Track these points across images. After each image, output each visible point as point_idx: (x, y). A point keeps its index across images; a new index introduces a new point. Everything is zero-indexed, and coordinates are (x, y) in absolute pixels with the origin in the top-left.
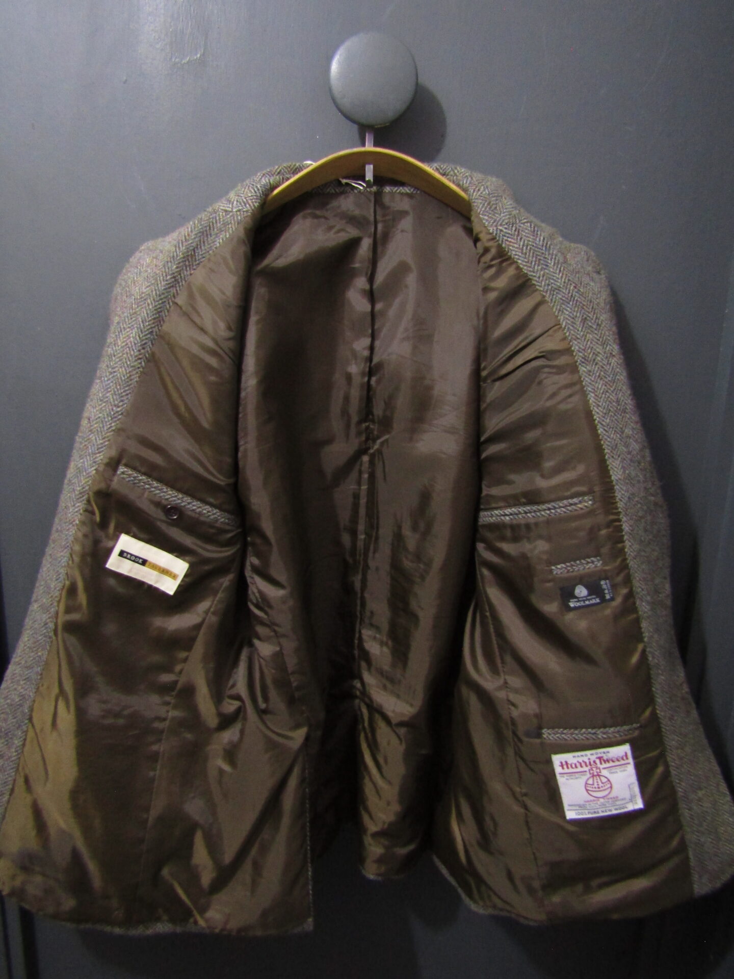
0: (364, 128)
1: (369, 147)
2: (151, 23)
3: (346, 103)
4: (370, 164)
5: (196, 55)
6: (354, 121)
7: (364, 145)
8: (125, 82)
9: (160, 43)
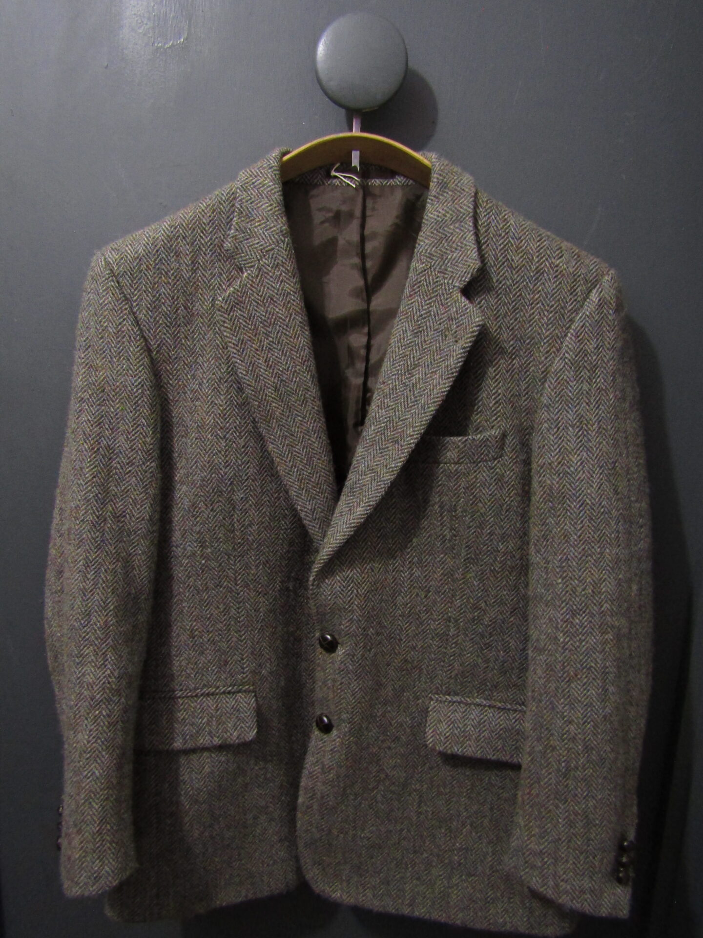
0: (352, 113)
1: (356, 132)
2: (134, 6)
3: (332, 85)
4: (356, 150)
5: (180, 39)
6: (341, 105)
7: (351, 130)
8: (107, 67)
9: (143, 28)
